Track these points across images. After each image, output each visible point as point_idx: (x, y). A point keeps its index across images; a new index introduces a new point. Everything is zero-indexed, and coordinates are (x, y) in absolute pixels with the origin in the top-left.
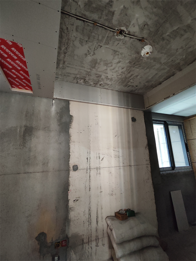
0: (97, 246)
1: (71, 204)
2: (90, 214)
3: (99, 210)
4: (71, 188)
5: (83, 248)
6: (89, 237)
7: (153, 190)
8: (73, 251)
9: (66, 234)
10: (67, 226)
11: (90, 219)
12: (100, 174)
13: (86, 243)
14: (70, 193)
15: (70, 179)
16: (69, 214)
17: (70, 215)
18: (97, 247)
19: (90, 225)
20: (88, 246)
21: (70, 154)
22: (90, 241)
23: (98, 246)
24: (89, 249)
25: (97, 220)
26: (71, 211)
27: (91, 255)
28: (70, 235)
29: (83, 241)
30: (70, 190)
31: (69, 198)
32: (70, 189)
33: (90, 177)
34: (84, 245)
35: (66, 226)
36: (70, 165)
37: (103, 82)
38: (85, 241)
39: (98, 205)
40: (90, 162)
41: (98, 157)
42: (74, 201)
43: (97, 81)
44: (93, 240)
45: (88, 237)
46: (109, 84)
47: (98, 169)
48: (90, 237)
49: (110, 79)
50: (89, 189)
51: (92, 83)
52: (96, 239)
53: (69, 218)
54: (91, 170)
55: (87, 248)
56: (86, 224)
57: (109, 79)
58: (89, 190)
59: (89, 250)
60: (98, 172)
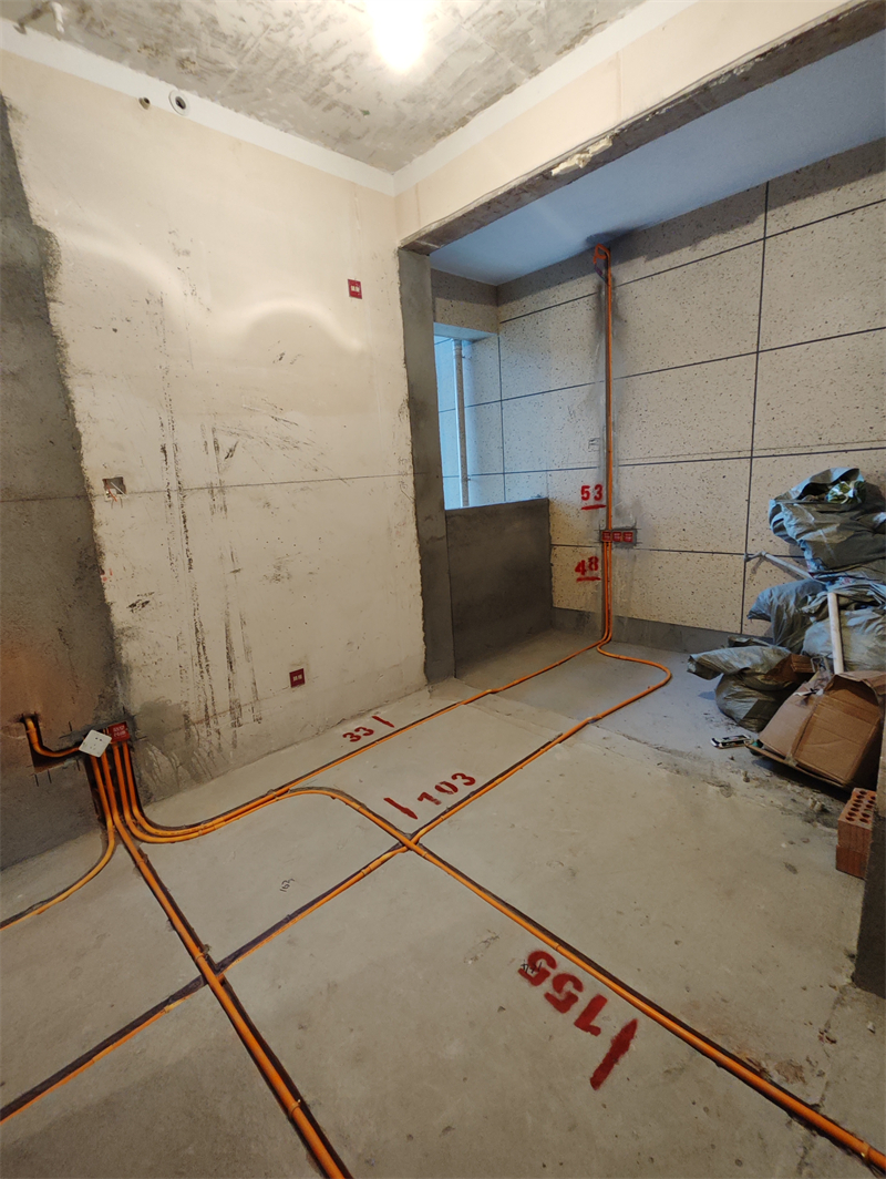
0: (236, 724)
1: (120, 616)
2: (200, 644)
3: (232, 627)
4: (108, 562)
5: (188, 736)
6: (206, 706)
7: (417, 556)
8: (154, 747)
9: (120, 706)
10: (119, 685)
11: (203, 658)
12: (226, 510)
13: (200, 722)
14: (108, 581)
15: (99, 531)
16: (121, 649)
17: (123, 652)
18: (237, 729)
19: (205, 674)
20: (205, 729)
21: (81, 430)
22: (211, 713)
23: (240, 726)
24: (209, 734)
25: (228, 657)
26: (125, 638)
27: (220, 749)
28: (135, 707)
29: (186, 717)
30: (107, 572)
31: (109, 599)
32: (106, 567)
33: (185, 522)
34: (192, 727)
35: (116, 685)
36: (88, 474)
37: (194, 51)
38: (193, 718)
39: (228, 615)
40: (176, 462)
41: (211, 446)
42: (134, 605)
43: (161, 31)
44: (221, 711)
45: (203, 706)
46: (230, 71)
47: (215, 491)
48: (209, 703)
49: (229, 41)
50: (187, 562)
51: (131, 41)
52: (231, 709)
53: (124, 661)
54: (187, 493)
55: (204, 734)
56: (190, 671)
57: (225, 37)
58: (187, 566)
59: (209, 738)
60: (219, 502)
